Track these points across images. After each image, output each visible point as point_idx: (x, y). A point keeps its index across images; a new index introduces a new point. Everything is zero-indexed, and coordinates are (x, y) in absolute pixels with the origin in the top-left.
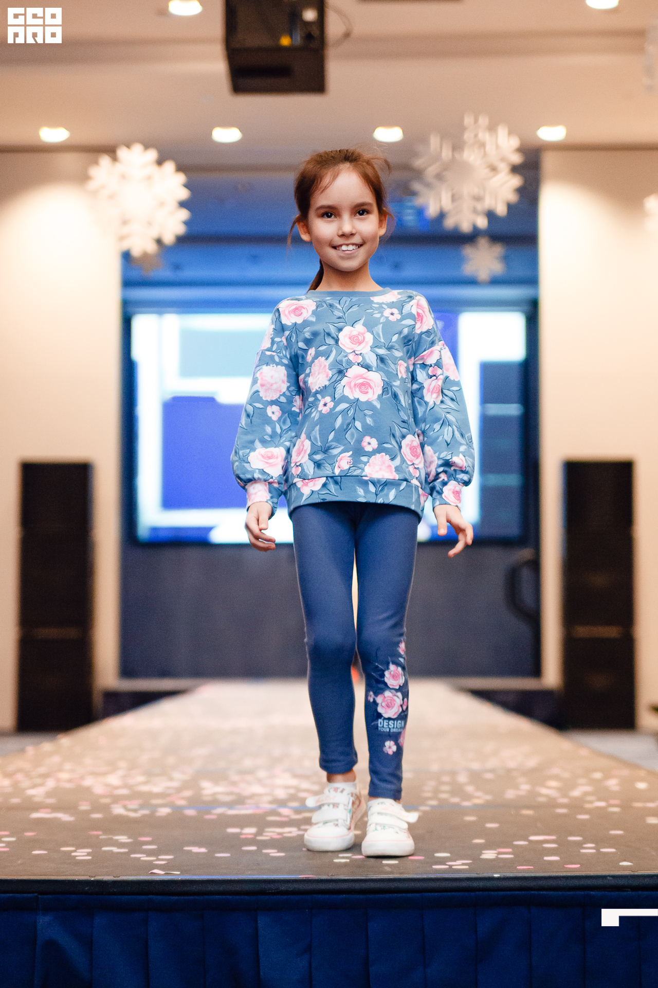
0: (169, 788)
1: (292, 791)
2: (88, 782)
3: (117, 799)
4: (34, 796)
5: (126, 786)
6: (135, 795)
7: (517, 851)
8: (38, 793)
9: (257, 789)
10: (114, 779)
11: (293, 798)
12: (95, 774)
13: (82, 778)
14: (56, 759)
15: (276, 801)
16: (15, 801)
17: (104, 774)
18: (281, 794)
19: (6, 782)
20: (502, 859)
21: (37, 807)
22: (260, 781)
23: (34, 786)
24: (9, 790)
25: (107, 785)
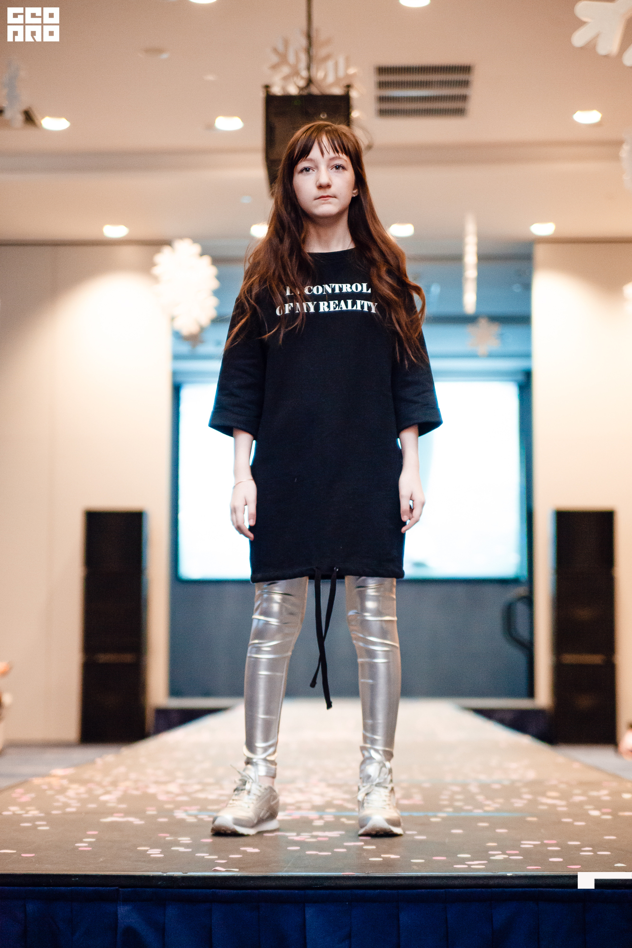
0: (221, 795)
1: (327, 799)
2: (152, 790)
3: (178, 805)
4: (106, 802)
5: (185, 794)
6: (194, 802)
7: (526, 853)
8: (110, 798)
9: (299, 797)
10: (173, 788)
11: (329, 805)
12: (157, 783)
13: (147, 787)
14: (122, 769)
15: (315, 808)
16: (92, 806)
17: (165, 783)
18: (318, 801)
19: (82, 789)
20: (513, 860)
21: (111, 812)
22: (301, 791)
23: (107, 793)
24: (85, 796)
25: (168, 793)
